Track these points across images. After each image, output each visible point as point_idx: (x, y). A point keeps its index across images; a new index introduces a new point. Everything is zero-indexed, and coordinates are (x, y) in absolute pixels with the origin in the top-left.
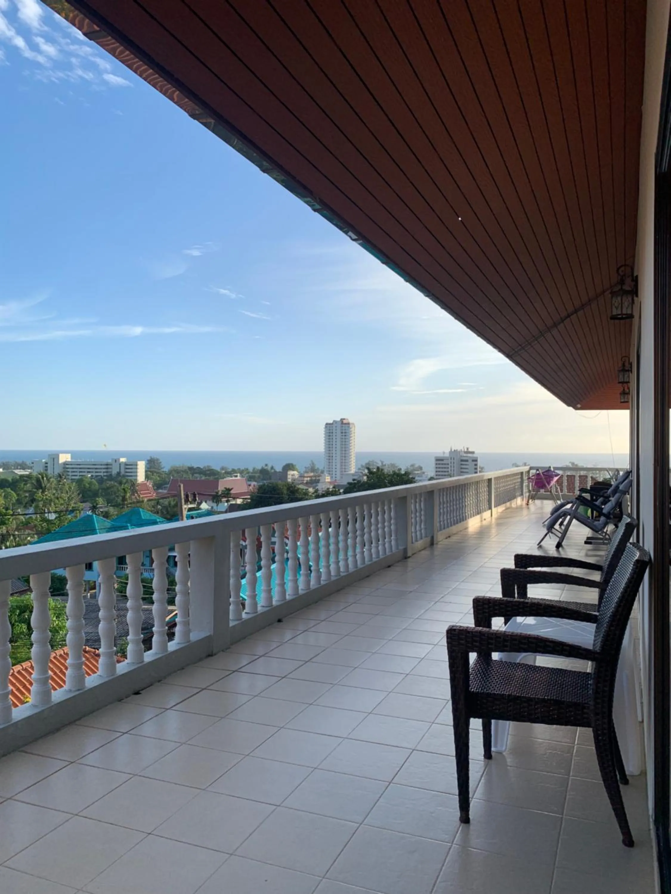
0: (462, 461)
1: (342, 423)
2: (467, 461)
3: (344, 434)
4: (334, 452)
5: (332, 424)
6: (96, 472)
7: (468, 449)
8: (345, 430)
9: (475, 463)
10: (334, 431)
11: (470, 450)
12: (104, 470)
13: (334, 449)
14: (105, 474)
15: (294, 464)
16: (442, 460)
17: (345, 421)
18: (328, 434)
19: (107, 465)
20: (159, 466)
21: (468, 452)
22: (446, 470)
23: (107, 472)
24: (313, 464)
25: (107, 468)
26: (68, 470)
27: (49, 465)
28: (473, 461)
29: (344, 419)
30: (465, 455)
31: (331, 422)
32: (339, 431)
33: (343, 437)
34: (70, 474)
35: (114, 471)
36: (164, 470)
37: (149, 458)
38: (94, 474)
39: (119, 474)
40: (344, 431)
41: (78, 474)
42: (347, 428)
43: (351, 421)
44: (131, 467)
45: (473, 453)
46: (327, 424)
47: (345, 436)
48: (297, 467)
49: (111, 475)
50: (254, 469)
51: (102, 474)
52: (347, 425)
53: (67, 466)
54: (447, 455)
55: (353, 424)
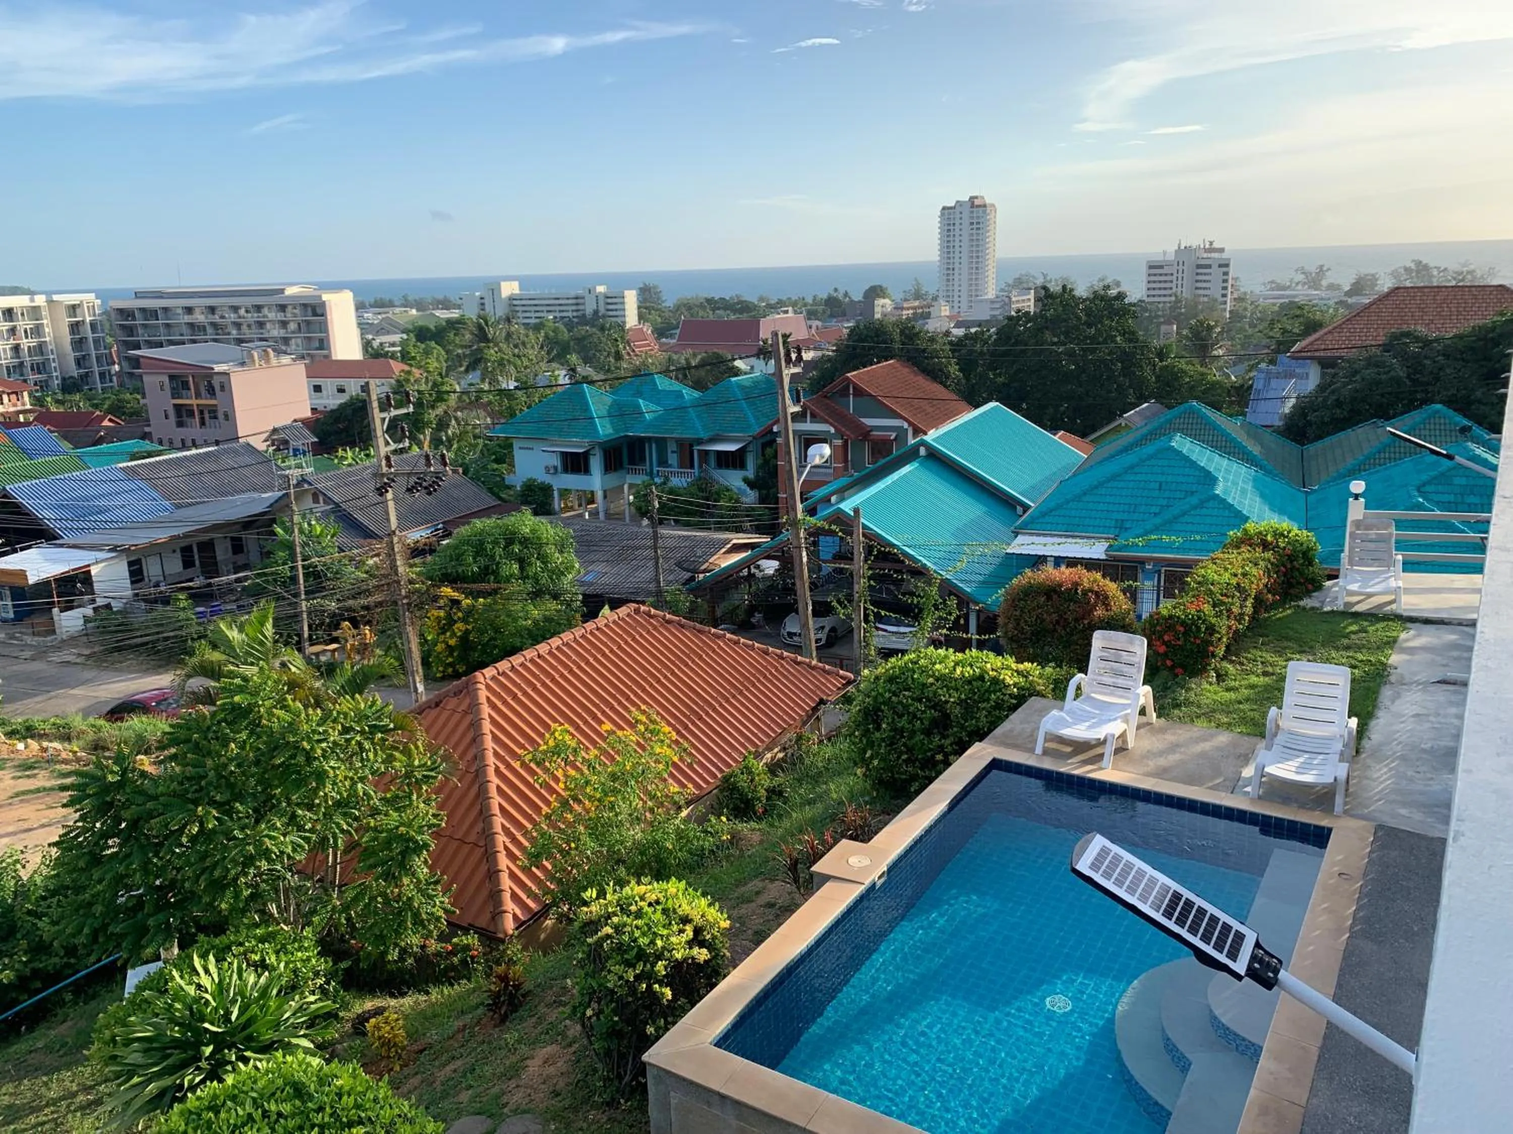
0: (1199, 266)
1: (973, 206)
2: (1209, 266)
3: (975, 226)
4: (957, 260)
5: (954, 208)
6: (560, 311)
7: (1211, 243)
8: (978, 217)
9: (1225, 269)
10: (957, 222)
11: (1216, 245)
12: (574, 308)
13: (957, 255)
14: (575, 314)
15: (884, 285)
16: (1161, 267)
17: (977, 202)
18: (946, 228)
19: (577, 298)
20: (658, 299)
21: (1212, 250)
22: (1168, 285)
23: (577, 311)
24: (918, 284)
25: (577, 304)
26: (517, 308)
27: (486, 301)
28: (1220, 266)
29: (976, 197)
30: (1205, 255)
31: (953, 204)
32: (966, 221)
33: (974, 231)
34: (519, 314)
35: (589, 308)
36: (667, 304)
37: (642, 286)
38: (558, 315)
39: (596, 312)
40: (975, 221)
41: (533, 315)
42: (981, 214)
43: (988, 201)
44: (614, 301)
45: (1222, 250)
46: (944, 208)
47: (978, 229)
48: (889, 291)
49: (584, 315)
50: (815, 297)
51: (570, 314)
52: (981, 209)
53: (515, 302)
54: (1171, 257)
55: (993, 205)
